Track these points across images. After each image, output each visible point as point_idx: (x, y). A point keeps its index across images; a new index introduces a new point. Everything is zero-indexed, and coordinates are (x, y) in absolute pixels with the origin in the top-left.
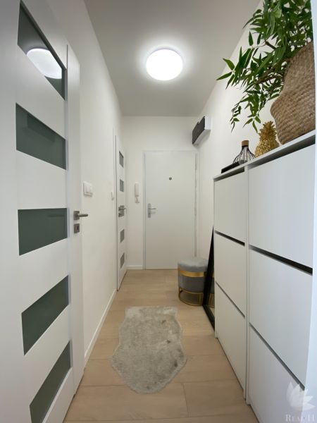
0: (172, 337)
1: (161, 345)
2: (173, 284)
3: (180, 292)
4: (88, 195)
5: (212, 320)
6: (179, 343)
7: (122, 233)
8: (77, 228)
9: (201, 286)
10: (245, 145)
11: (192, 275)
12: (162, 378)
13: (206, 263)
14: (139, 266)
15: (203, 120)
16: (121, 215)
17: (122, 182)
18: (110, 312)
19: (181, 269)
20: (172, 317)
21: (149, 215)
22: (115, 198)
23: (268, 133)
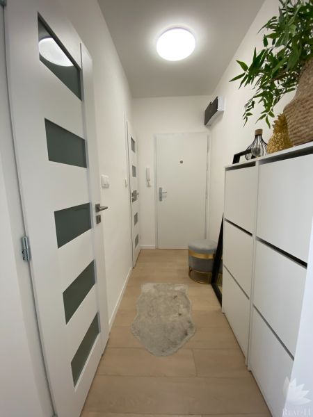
0: (183, 310)
1: (173, 317)
2: (184, 263)
3: (190, 271)
4: (106, 186)
5: (219, 296)
6: (189, 316)
7: (136, 216)
8: (99, 219)
9: (210, 266)
10: (259, 134)
11: (202, 257)
12: (174, 344)
13: (215, 246)
14: (152, 246)
15: (216, 100)
16: (133, 200)
17: (134, 168)
18: (128, 287)
19: (191, 251)
20: (183, 294)
21: (161, 199)
22: (128, 185)
23: (282, 125)
